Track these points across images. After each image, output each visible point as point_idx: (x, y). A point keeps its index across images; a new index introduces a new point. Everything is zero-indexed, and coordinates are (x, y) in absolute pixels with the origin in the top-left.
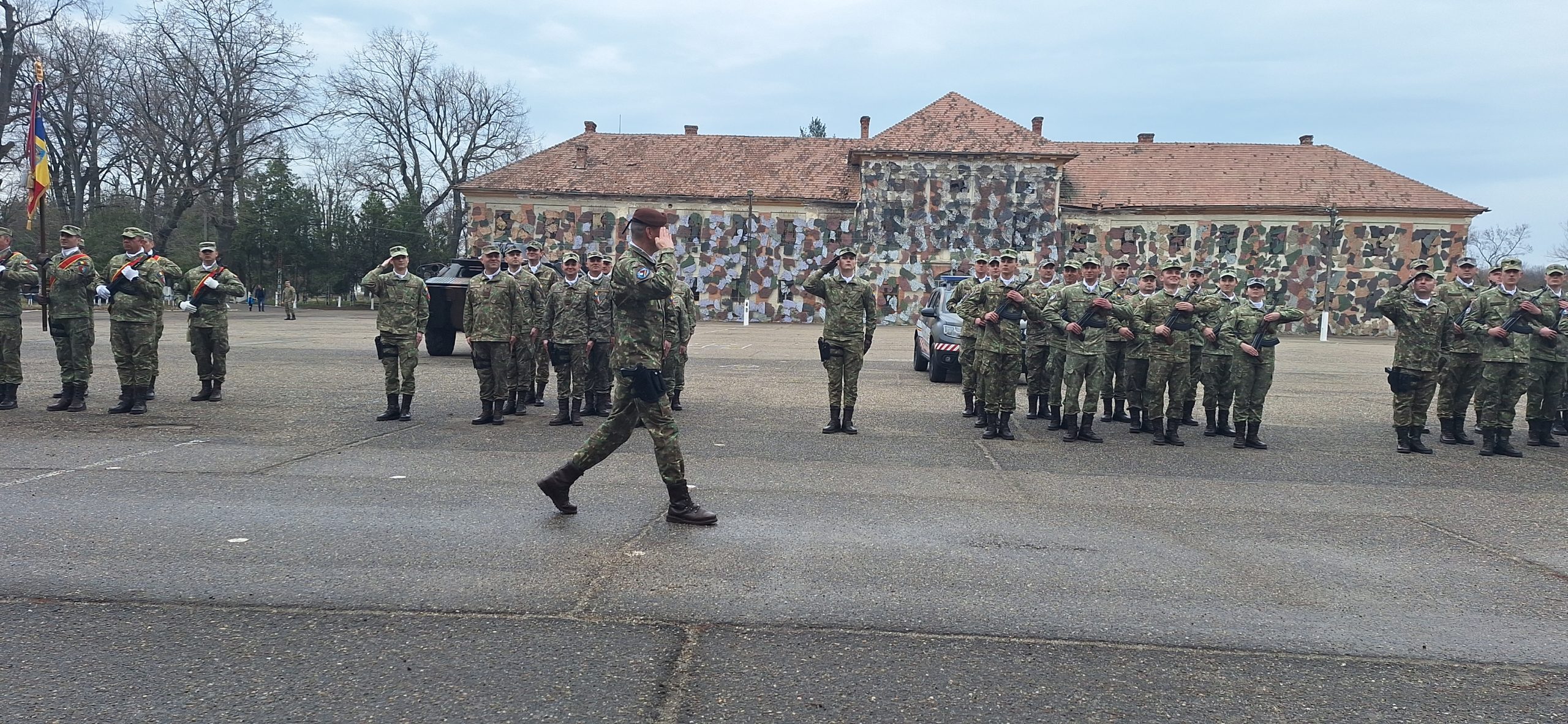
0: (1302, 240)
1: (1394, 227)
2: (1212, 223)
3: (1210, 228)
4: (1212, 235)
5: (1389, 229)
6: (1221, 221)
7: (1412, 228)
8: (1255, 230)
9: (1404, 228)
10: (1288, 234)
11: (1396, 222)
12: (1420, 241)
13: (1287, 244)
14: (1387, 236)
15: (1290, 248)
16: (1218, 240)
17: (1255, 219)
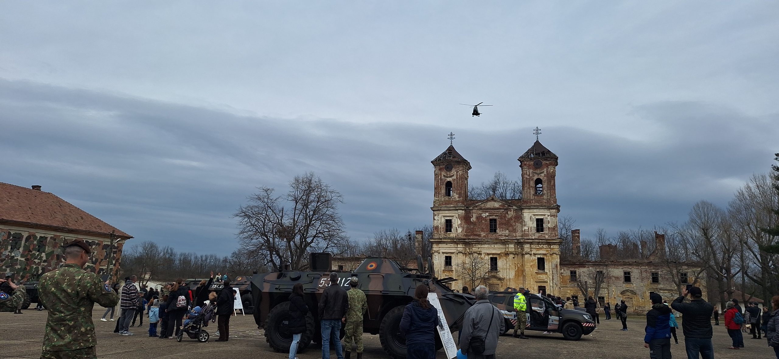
0: (55, 246)
1: (95, 242)
2: (9, 231)
3: (7, 234)
4: (8, 238)
5: (93, 243)
6: (14, 230)
7: (103, 243)
8: (32, 237)
9: (99, 243)
10: (48, 242)
11: (96, 240)
12: (105, 250)
13: (47, 247)
14: (92, 247)
15: (48, 249)
16: (11, 241)
17: (32, 231)
